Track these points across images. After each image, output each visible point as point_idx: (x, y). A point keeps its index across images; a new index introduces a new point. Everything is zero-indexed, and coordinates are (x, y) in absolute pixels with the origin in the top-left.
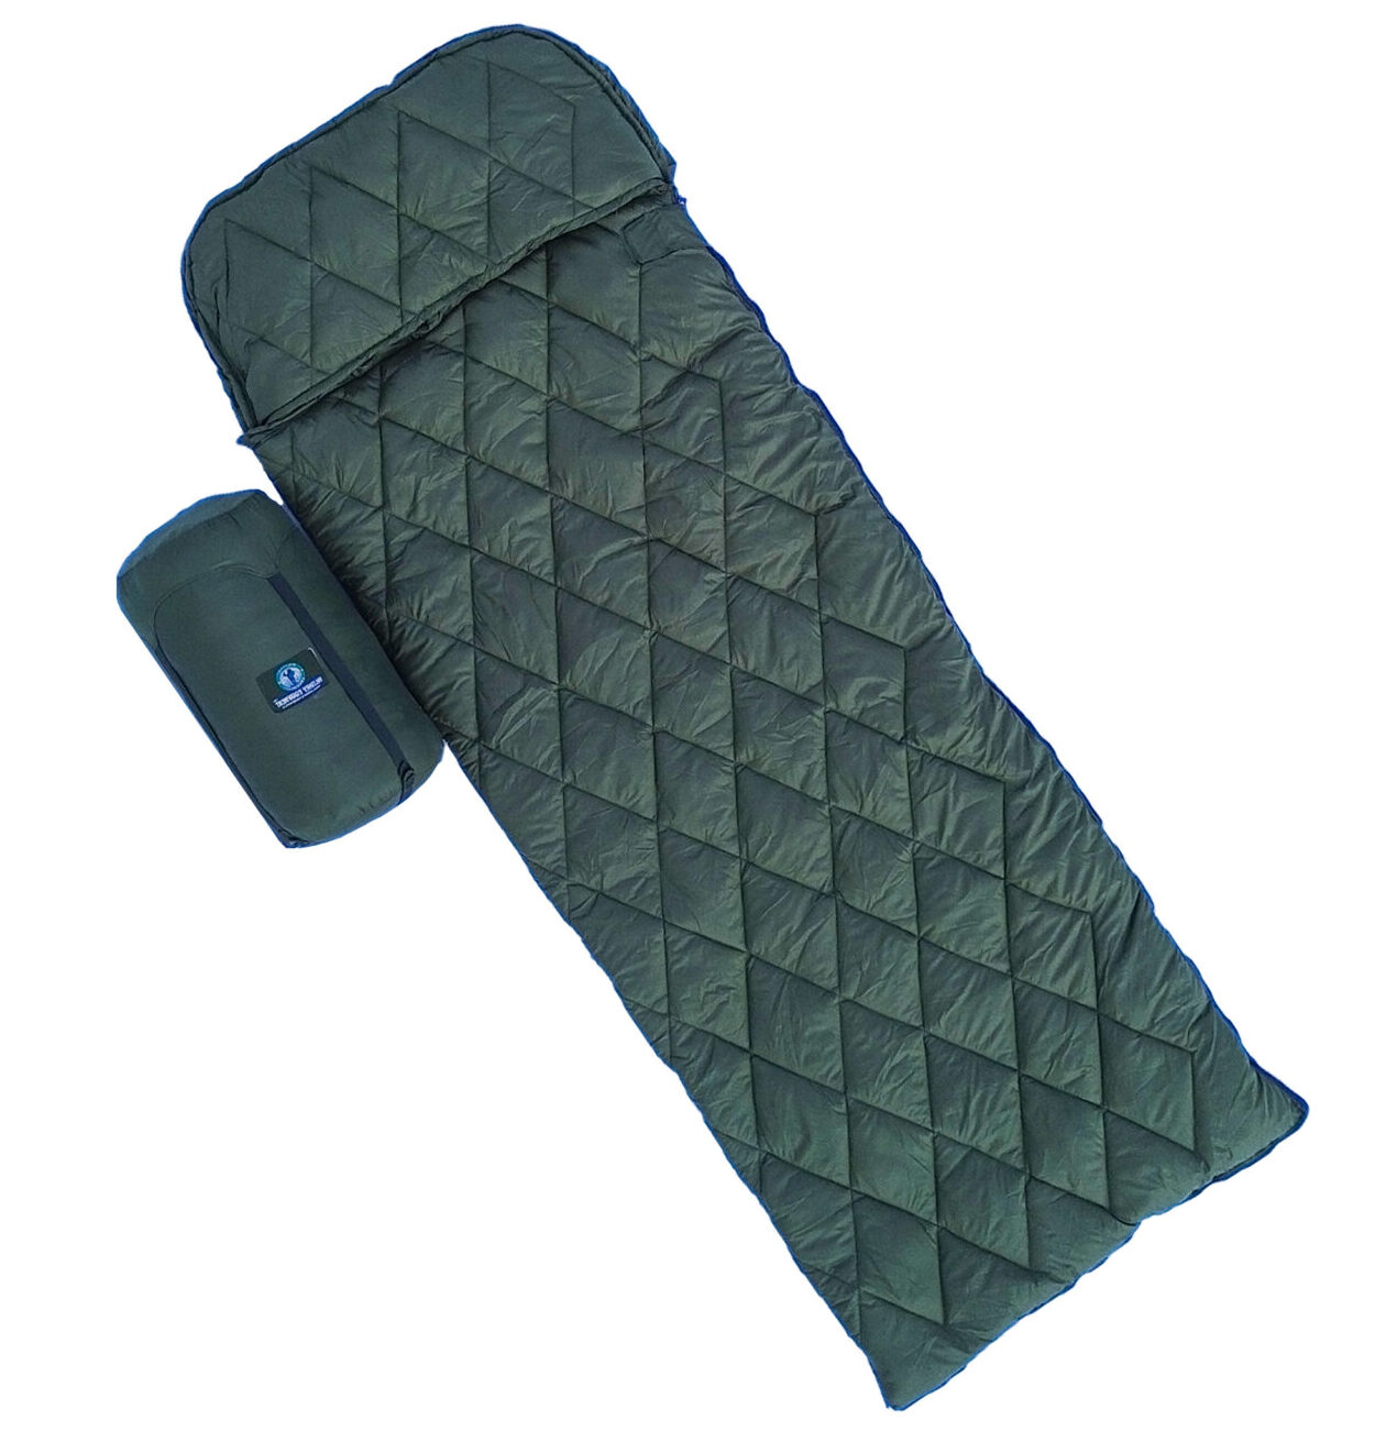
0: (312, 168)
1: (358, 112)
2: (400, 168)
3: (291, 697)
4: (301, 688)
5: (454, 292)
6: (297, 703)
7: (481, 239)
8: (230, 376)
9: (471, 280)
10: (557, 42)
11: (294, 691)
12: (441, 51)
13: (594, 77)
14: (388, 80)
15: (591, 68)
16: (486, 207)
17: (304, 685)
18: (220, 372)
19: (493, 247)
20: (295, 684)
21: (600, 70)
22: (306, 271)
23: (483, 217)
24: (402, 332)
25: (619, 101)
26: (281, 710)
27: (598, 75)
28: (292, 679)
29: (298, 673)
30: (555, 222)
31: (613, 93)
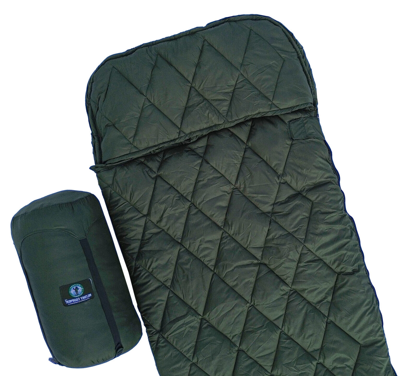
0: (159, 54)
1: (186, 35)
2: (198, 65)
3: (73, 300)
4: (80, 297)
5: (206, 128)
6: (76, 304)
7: (226, 108)
8: (95, 137)
9: (215, 125)
10: (284, 29)
11: (76, 298)
12: (231, 19)
13: (296, 50)
14: (204, 25)
15: (296, 46)
16: (231, 95)
17: (82, 296)
18: (92, 134)
19: (229, 114)
20: (77, 295)
21: (299, 48)
22: (142, 100)
23: (228, 98)
24: (178, 140)
25: (304, 64)
26: (66, 305)
27: (298, 50)
28: (76, 291)
29: (80, 289)
30: (261, 110)
31: (302, 60)
